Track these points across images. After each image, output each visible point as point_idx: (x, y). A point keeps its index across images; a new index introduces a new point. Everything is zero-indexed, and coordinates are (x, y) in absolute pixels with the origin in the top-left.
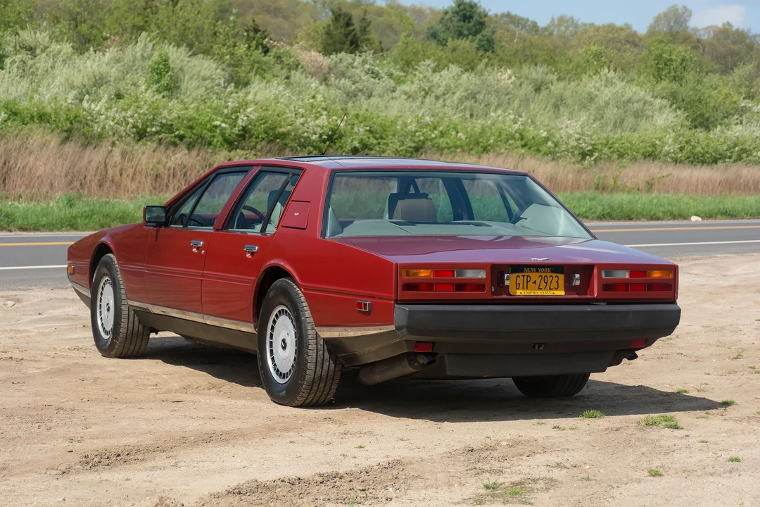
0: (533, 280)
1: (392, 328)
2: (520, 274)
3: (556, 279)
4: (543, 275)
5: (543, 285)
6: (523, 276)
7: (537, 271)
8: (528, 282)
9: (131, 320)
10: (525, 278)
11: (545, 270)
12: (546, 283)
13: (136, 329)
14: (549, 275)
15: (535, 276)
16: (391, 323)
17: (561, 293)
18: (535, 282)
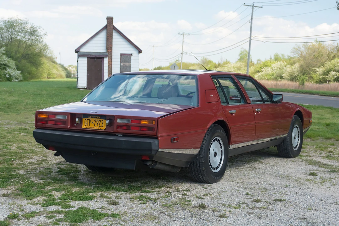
0: (92, 122)
2: (86, 119)
3: (102, 122)
4: (96, 119)
5: (96, 125)
6: (88, 120)
7: (94, 118)
8: (90, 122)
10: (89, 120)
11: (98, 117)
12: (98, 123)
14: (99, 120)
15: (93, 120)
18: (93, 123)
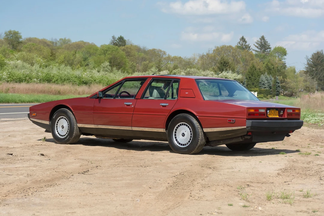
1: (245, 127)
3: (277, 112)
5: (274, 114)
8: (271, 113)
9: (77, 131)
11: (275, 109)
13: (78, 134)
15: (273, 111)
16: (246, 126)
17: (278, 116)
